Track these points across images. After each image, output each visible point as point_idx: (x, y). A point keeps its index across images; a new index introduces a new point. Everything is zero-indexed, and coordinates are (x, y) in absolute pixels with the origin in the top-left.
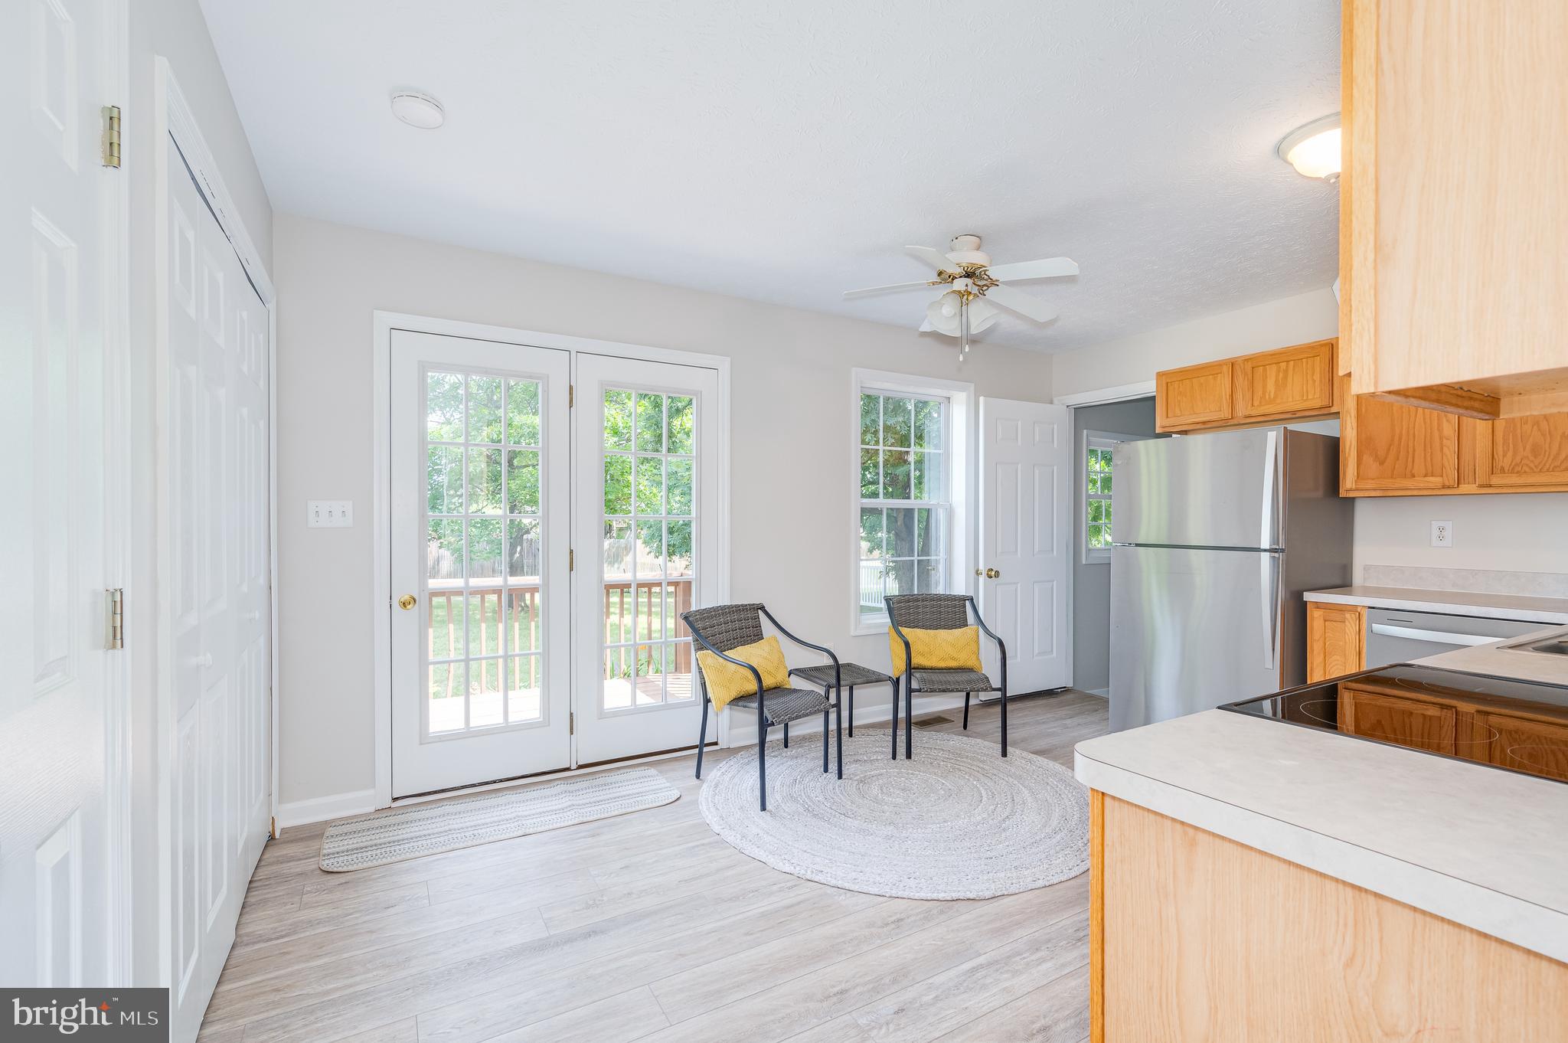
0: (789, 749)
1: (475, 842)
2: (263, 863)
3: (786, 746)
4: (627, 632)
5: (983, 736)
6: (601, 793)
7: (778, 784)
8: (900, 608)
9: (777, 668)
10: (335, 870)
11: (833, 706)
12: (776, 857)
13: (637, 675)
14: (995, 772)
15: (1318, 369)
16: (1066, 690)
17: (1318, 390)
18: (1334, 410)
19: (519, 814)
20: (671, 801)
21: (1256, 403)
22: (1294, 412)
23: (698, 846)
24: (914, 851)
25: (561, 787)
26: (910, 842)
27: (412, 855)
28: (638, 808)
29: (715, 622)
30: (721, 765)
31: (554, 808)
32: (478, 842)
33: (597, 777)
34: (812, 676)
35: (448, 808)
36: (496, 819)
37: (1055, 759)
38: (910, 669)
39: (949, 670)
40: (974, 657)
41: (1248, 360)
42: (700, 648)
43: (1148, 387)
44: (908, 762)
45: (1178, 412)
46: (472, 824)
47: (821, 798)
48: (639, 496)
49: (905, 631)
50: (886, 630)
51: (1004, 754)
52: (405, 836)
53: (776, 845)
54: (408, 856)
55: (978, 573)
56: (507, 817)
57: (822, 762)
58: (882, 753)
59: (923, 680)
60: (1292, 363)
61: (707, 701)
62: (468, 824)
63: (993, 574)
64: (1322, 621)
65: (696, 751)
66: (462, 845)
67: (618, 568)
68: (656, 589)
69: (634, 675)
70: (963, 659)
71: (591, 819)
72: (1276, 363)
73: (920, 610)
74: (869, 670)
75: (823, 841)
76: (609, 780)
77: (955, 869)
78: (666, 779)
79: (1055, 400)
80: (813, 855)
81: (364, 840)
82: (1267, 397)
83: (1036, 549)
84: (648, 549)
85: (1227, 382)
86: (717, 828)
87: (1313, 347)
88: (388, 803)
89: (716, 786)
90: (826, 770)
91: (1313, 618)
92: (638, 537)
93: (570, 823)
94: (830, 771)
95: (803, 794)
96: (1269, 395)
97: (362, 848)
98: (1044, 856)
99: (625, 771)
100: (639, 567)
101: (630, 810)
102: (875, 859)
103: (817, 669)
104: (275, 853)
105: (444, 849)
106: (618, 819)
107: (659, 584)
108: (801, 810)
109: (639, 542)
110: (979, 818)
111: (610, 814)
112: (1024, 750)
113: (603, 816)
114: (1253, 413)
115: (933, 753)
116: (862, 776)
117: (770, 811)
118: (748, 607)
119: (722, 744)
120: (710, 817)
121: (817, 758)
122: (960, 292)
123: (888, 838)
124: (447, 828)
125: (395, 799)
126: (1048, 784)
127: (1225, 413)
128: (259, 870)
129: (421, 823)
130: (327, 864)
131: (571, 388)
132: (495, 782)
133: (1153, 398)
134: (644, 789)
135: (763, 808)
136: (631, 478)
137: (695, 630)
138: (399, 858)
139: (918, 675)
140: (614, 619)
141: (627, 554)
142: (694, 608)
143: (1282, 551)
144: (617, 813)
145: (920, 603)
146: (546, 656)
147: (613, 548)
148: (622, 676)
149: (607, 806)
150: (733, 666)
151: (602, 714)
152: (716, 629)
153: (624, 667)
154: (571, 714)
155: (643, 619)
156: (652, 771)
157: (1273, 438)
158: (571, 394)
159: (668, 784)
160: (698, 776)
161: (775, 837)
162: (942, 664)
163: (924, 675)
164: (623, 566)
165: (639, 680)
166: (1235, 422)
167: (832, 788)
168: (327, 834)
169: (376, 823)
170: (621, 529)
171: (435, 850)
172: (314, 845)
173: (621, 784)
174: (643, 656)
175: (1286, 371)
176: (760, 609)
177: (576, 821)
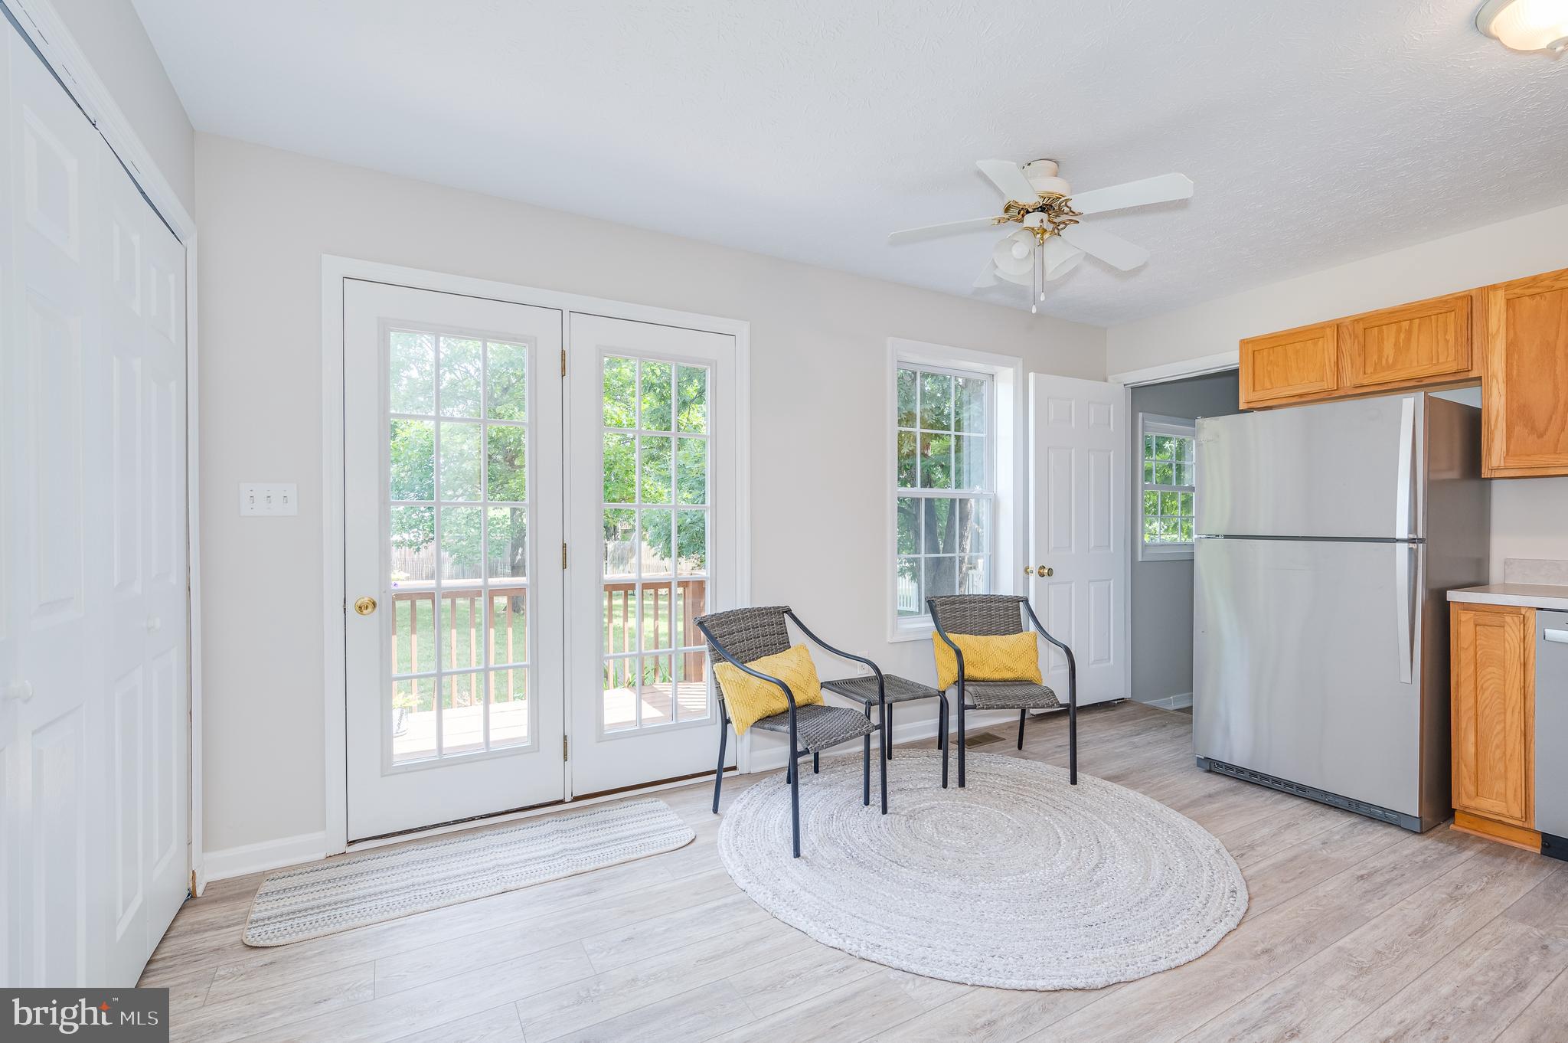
0: (820, 774)
1: (442, 902)
2: (172, 933)
3: (816, 771)
4: (632, 636)
5: (1044, 757)
6: (600, 833)
7: (811, 820)
8: (945, 611)
9: (808, 682)
10: (262, 944)
11: (876, 728)
12: (819, 923)
13: (643, 685)
14: (1068, 804)
15: (1453, 326)
16: (1123, 702)
17: (1452, 352)
18: (1473, 374)
19: (500, 862)
20: (684, 844)
21: (1369, 370)
22: (1420, 379)
23: (719, 907)
24: (992, 915)
25: (551, 826)
26: (984, 902)
27: (363, 921)
28: (644, 854)
29: (734, 627)
30: (742, 796)
31: (543, 853)
32: (447, 902)
33: (596, 811)
34: (848, 690)
35: (414, 854)
36: (471, 869)
37: (1133, 786)
38: (962, 681)
39: (1005, 682)
40: (1033, 667)
41: (1357, 320)
42: (717, 659)
43: (1230, 358)
44: (961, 791)
45: (1268, 385)
46: (441, 875)
47: (865, 840)
48: (644, 496)
49: (952, 637)
50: (930, 635)
51: (1074, 781)
52: (356, 894)
53: (816, 907)
54: (357, 922)
55: (1026, 571)
56: (485, 866)
57: (861, 791)
58: (930, 779)
59: (978, 695)
60: (1417, 321)
61: (726, 722)
62: (436, 876)
63: (1046, 572)
64: (1472, 626)
65: (714, 777)
66: (426, 906)
67: (623, 570)
68: (663, 591)
69: (640, 685)
70: (1021, 670)
71: (587, 868)
72: (1395, 323)
73: (968, 613)
74: (913, 684)
75: (875, 901)
76: (610, 815)
77: (1049, 943)
78: (678, 813)
79: (1110, 378)
80: (864, 921)
81: (305, 900)
82: (1384, 362)
83: (1092, 545)
84: (653, 551)
85: (1331, 347)
86: (742, 883)
87: (1446, 302)
88: (342, 847)
89: (738, 823)
90: (867, 803)
91: (1459, 622)
92: (643, 539)
93: (562, 874)
94: (871, 803)
95: (843, 835)
96: (1387, 360)
97: (300, 911)
98: (1157, 923)
99: (629, 803)
100: (644, 569)
101: (635, 856)
102: (944, 927)
103: (852, 682)
104: (191, 918)
105: (403, 912)
106: (621, 869)
107: (668, 585)
108: (843, 856)
109: (644, 544)
110: (1063, 867)
111: (610, 862)
112: (1094, 775)
113: (601, 865)
114: (1365, 382)
115: (990, 779)
116: (910, 809)
117: (805, 858)
118: (772, 610)
119: (743, 769)
120: (732, 866)
121: (854, 786)
122: (1033, 229)
123: (956, 895)
124: (409, 882)
125: (351, 843)
126: (1134, 820)
127: (1329, 383)
128: (167, 944)
129: (378, 876)
130: (253, 936)
131: (563, 353)
132: (473, 819)
133: (1234, 373)
134: (651, 828)
135: (797, 854)
136: (636, 478)
137: (711, 638)
138: (344, 926)
139: (970, 689)
140: (618, 622)
141: (632, 557)
142: (708, 611)
143: (1421, 541)
144: (618, 860)
145: (967, 606)
146: (535, 668)
147: (618, 549)
148: (626, 685)
149: (607, 850)
150: (756, 681)
151: (602, 735)
152: (736, 637)
153: (628, 675)
154: (565, 737)
155: (649, 623)
156: (661, 804)
157: (1409, 407)
158: (563, 360)
159: (680, 821)
160: (715, 810)
161: (815, 895)
162: (997, 676)
163: (978, 688)
164: (628, 568)
165: (646, 689)
166: (1341, 393)
167: (876, 826)
168: (261, 891)
169: (324, 875)
170: (625, 532)
171: (392, 915)
172: (242, 906)
173: (623, 822)
174: (649, 664)
175: (1409, 332)
176: (786, 612)
177: (570, 872)
